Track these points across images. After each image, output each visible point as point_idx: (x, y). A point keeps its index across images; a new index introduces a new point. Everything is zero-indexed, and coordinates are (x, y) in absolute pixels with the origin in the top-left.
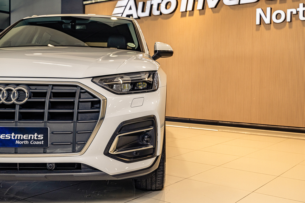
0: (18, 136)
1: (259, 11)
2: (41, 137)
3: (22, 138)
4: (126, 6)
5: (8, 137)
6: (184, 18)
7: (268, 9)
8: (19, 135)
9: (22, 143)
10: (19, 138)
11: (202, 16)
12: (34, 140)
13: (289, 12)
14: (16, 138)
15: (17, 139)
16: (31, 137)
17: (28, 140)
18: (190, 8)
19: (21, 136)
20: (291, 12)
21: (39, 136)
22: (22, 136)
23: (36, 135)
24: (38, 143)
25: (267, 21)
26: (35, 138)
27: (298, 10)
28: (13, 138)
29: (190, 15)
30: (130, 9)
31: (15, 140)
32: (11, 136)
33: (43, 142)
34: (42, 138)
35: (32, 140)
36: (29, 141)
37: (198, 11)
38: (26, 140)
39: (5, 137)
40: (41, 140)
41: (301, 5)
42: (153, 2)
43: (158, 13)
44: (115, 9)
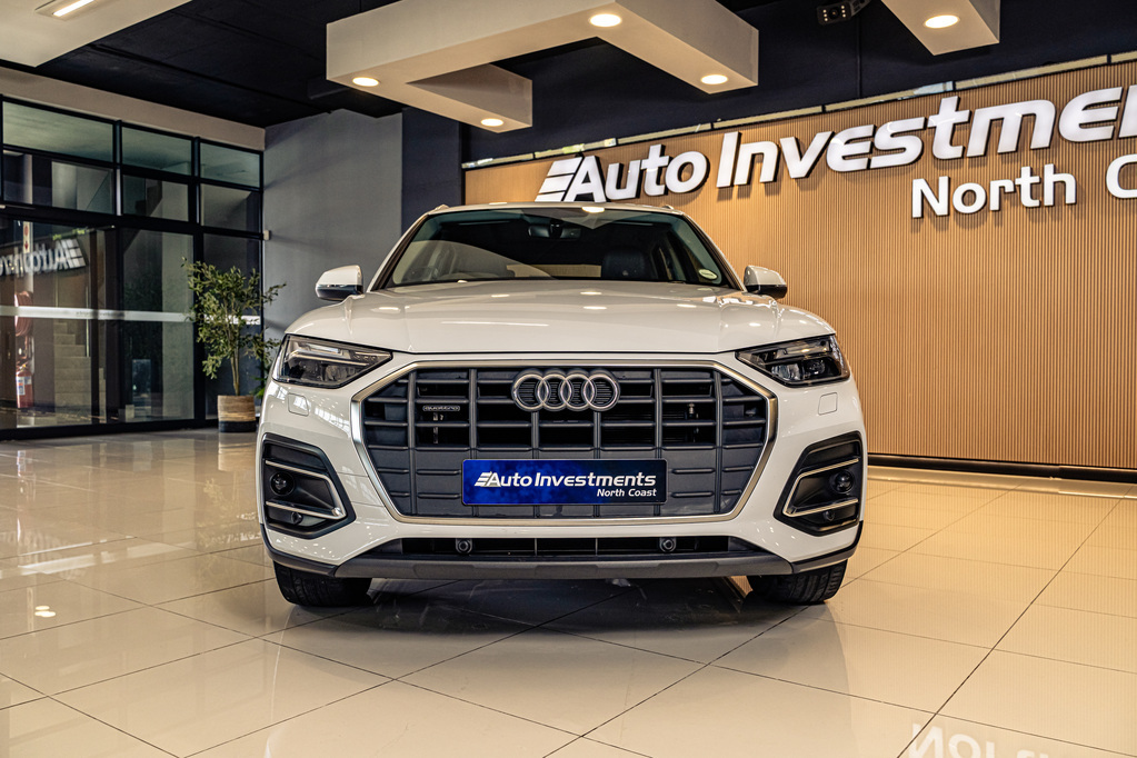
0: (601, 480)
1: (919, 185)
2: (651, 480)
3: (610, 484)
4: (575, 174)
5: (580, 481)
6: (725, 204)
7: (943, 181)
8: (605, 478)
9: (610, 493)
10: (604, 484)
11: (773, 198)
12: (637, 487)
13: (995, 186)
14: (598, 484)
15: (601, 487)
16: (630, 480)
17: (623, 488)
18: (741, 178)
19: (608, 480)
20: (1002, 188)
21: (647, 480)
22: (611, 478)
23: (640, 476)
24: (644, 493)
25: (940, 208)
26: (639, 484)
27: (1018, 182)
28: (590, 484)
29: (740, 196)
30: (587, 180)
31: (596, 488)
32: (587, 480)
33: (655, 491)
34: (654, 482)
35: (633, 487)
36: (627, 489)
37: (763, 185)
38: (619, 488)
39: (575, 482)
40: (651, 488)
41: (1026, 171)
42: (646, 164)
43: (659, 190)
44: (547, 180)
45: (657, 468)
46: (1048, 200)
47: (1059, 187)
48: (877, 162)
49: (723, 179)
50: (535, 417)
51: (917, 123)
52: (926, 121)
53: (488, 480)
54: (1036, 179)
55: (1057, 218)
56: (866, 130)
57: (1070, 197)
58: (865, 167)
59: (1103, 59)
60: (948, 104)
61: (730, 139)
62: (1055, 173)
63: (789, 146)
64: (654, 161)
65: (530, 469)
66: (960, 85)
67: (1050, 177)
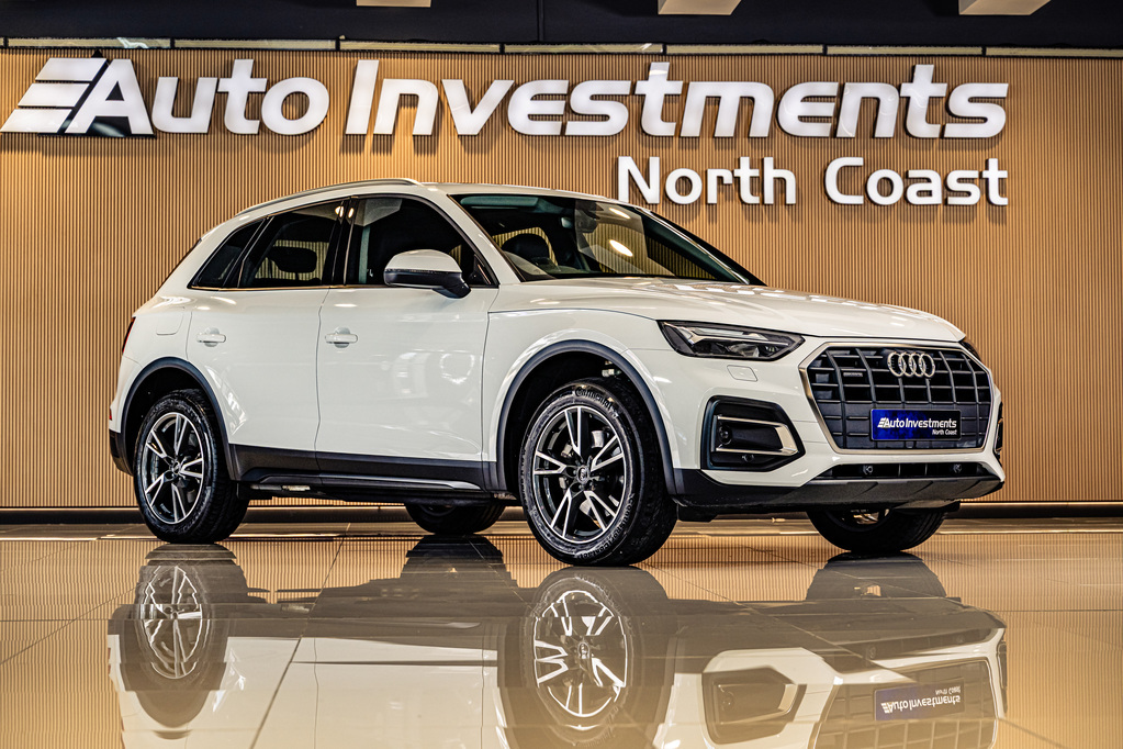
1: (627, 165)
3: (938, 427)
4: (92, 84)
6: (350, 157)
7: (655, 163)
9: (938, 432)
11: (423, 158)
13: (713, 174)
18: (383, 126)
20: (720, 179)
21: (953, 424)
22: (938, 422)
23: (950, 421)
25: (652, 194)
26: (950, 426)
27: (737, 173)
29: (376, 149)
30: (116, 94)
31: (932, 428)
34: (956, 425)
35: (947, 429)
37: (410, 139)
38: (942, 428)
40: (954, 429)
41: (745, 161)
42: (225, 84)
43: (251, 127)
44: (34, 86)
45: (955, 416)
46: (769, 198)
47: (780, 183)
48: (574, 128)
49: (357, 124)
50: (900, 380)
51: (622, 87)
52: (634, 87)
53: (885, 423)
54: (756, 173)
55: (774, 219)
56: (558, 86)
57: (791, 198)
58: (559, 133)
59: (819, 49)
60: (659, 70)
61: (367, 69)
62: (775, 168)
63: (455, 91)
64: (241, 83)
65: (903, 415)
66: (671, 49)
67: (771, 173)
